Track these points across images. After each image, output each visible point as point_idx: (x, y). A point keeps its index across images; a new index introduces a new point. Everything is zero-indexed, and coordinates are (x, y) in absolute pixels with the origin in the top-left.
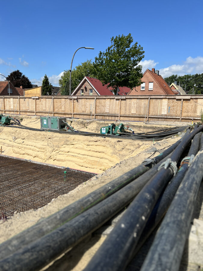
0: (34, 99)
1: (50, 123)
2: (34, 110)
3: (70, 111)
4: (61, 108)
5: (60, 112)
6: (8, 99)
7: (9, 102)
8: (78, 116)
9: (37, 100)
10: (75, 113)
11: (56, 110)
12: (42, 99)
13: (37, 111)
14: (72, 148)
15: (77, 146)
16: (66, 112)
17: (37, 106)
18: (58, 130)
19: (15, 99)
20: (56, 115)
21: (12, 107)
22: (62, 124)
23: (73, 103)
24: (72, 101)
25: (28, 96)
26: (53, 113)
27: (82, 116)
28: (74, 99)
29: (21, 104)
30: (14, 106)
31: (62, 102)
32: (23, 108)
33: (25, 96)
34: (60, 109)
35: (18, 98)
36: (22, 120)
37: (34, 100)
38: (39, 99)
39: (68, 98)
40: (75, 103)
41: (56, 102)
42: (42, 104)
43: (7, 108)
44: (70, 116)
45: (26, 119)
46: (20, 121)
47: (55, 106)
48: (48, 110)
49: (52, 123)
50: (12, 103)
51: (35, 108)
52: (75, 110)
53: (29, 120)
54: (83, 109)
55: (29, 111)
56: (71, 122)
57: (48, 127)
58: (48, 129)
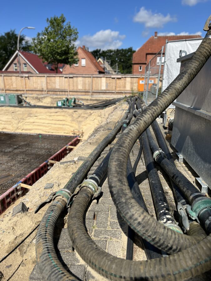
3: (22, 87)
4: (12, 85)
5: (12, 89)
8: (30, 92)
10: (27, 89)
16: (18, 89)
20: (8, 92)
23: (24, 81)
24: (23, 78)
26: (4, 90)
27: (35, 92)
28: (25, 77)
31: (13, 80)
39: (19, 76)
40: (26, 81)
41: (7, 80)
44: (22, 92)
47: (6, 84)
52: (27, 86)
54: (35, 86)
56: (26, 97)
57: (6, 103)
58: (7, 105)
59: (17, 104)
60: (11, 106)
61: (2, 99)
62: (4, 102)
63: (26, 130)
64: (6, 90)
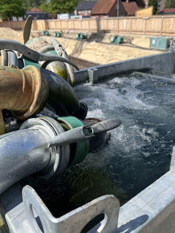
0: (144, 19)
1: (158, 43)
2: (144, 30)
6: (122, 20)
7: (123, 22)
9: (148, 21)
11: (164, 29)
12: (152, 19)
13: (147, 30)
16: (174, 31)
17: (147, 26)
18: (165, 49)
19: (128, 20)
21: (125, 28)
25: (140, 17)
29: (133, 25)
31: (171, 21)
32: (134, 28)
33: (137, 16)
35: (130, 19)
36: (133, 39)
37: (145, 21)
38: (148, 19)
42: (151, 24)
43: (121, 28)
45: (136, 39)
46: (131, 40)
48: (156, 29)
49: (160, 43)
50: (125, 24)
51: (144, 27)
53: (139, 40)
55: (139, 30)
60: (159, 50)
61: (154, 42)
62: (155, 45)
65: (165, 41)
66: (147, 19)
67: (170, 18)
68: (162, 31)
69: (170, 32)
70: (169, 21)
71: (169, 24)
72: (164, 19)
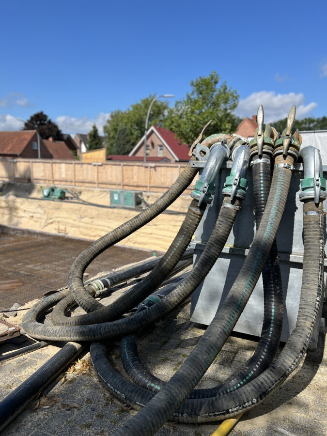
0: (95, 165)
1: (122, 199)
2: (96, 181)
3: (145, 182)
4: (133, 178)
5: (131, 184)
6: (57, 165)
7: (60, 168)
8: (155, 190)
9: (100, 168)
10: (152, 185)
11: (126, 181)
12: (107, 166)
13: (100, 181)
14: (156, 229)
15: (161, 227)
16: (140, 184)
17: (99, 175)
18: (133, 207)
19: (67, 165)
20: (126, 188)
21: (64, 176)
22: (138, 200)
23: (149, 173)
24: (148, 169)
25: (87, 161)
26: (122, 184)
27: (162, 189)
28: (151, 167)
29: (77, 172)
30: (66, 175)
31: (134, 171)
32: (80, 177)
33: (83, 161)
34: (131, 180)
35: (72, 164)
36: (80, 193)
37: (96, 167)
38: (101, 166)
39: (142, 166)
40: (151, 173)
41: (126, 170)
42: (106, 173)
43: (57, 177)
44: (145, 189)
45: (86, 193)
46: (78, 194)
47: (125, 176)
48: (114, 181)
49: (125, 199)
50: (63, 170)
51: (96, 177)
52: (152, 181)
53: (90, 194)
54: (162, 180)
55: (87, 181)
56: (148, 197)
57: (120, 204)
58: (121, 206)
59: (134, 205)
60: (125, 208)
61: (116, 198)
62: (118, 202)
63: (140, 243)
64: (123, 185)
65: (132, 196)
66: (99, 166)
67: (132, 166)
68: (124, 184)
69: (135, 184)
70: (132, 170)
71: (133, 174)
72: (125, 167)
